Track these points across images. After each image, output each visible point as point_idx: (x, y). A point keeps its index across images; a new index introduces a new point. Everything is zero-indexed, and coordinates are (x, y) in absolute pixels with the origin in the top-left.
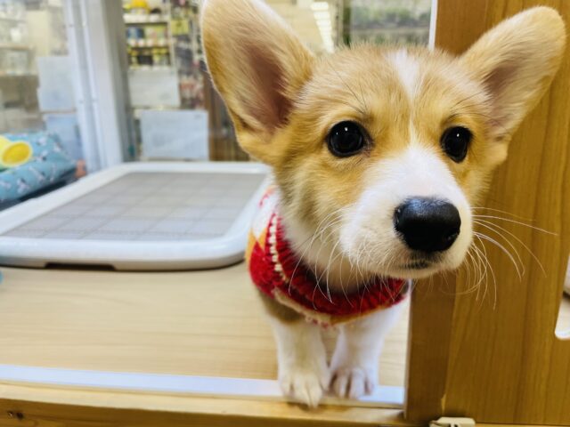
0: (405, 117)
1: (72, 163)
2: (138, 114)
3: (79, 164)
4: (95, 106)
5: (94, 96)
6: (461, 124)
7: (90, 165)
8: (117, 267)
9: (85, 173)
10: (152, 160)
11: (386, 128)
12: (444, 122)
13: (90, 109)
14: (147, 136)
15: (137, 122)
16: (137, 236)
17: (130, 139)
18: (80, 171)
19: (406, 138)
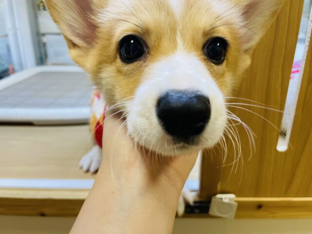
0: (173, 30)
1: (6, 66)
2: (45, 39)
3: (10, 67)
4: (18, 32)
5: (18, 26)
6: (219, 35)
7: (17, 67)
8: (35, 123)
9: (14, 71)
10: (54, 64)
11: (159, 38)
12: (205, 34)
13: (16, 35)
14: (50, 51)
15: (44, 44)
16: (47, 106)
17: (41, 53)
18: (11, 71)
19: (175, 46)
